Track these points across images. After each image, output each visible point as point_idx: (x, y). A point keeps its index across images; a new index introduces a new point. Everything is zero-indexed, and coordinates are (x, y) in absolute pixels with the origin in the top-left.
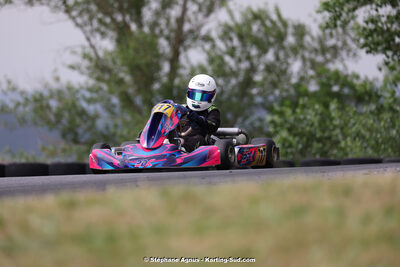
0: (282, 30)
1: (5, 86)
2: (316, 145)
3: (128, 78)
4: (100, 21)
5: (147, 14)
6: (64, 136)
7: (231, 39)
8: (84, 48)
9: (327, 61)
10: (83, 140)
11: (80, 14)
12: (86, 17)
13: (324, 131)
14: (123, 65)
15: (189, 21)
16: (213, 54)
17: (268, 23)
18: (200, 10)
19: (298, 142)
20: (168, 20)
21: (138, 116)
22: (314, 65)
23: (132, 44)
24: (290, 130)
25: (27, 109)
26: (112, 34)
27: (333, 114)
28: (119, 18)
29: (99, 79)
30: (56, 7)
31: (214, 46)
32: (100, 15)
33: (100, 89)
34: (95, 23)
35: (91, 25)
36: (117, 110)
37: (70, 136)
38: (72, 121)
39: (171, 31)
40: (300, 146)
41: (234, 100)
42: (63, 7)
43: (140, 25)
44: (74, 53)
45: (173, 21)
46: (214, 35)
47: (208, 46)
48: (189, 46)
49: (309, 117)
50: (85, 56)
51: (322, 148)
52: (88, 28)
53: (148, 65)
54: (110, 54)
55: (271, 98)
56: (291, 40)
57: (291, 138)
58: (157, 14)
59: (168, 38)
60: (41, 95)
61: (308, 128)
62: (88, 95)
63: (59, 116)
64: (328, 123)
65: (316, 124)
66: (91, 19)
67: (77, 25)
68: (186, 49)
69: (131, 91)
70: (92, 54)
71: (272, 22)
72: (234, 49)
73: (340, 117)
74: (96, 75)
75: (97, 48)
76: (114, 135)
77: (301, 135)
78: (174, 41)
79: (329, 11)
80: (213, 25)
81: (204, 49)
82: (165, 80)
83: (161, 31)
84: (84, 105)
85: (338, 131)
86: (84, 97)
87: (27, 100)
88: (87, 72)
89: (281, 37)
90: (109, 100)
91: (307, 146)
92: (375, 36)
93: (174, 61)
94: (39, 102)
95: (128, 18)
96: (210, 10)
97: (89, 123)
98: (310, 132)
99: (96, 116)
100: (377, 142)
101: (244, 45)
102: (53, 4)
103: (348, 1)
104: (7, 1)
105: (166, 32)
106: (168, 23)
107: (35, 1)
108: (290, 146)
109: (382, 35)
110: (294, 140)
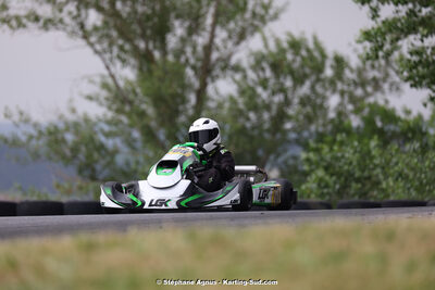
0: (320, 60)
1: (16, 118)
2: (355, 186)
3: (150, 111)
4: (121, 48)
5: (172, 41)
6: (80, 171)
7: (263, 69)
8: (103, 76)
9: (367, 95)
10: (101, 177)
11: (99, 41)
12: (105, 45)
13: (363, 171)
14: (147, 95)
15: (218, 49)
16: (245, 86)
18: (230, 37)
19: (335, 183)
20: (194, 47)
22: (353, 100)
23: (158, 73)
24: (326, 169)
25: (41, 143)
26: (133, 61)
27: (374, 153)
28: (142, 45)
29: (119, 111)
30: (73, 33)
31: (245, 77)
32: (120, 42)
33: (121, 122)
34: (115, 50)
35: (111, 52)
36: (139, 145)
37: (87, 173)
38: (89, 156)
39: (198, 60)
40: (337, 186)
41: (267, 136)
42: (81, 33)
43: (164, 53)
44: (91, 82)
45: (200, 49)
46: (245, 64)
47: (238, 77)
48: (217, 76)
49: (347, 155)
50: (105, 86)
51: (360, 189)
52: (107, 56)
53: (174, 96)
54: (132, 83)
55: (306, 134)
56: (329, 72)
57: (328, 178)
58: (183, 40)
59: (194, 68)
60: (56, 127)
61: (346, 167)
62: (106, 128)
63: (75, 150)
64: (368, 162)
65: (355, 163)
67: (96, 52)
68: (213, 81)
69: (153, 124)
71: (308, 50)
72: (266, 80)
73: (381, 155)
74: (115, 107)
75: (117, 77)
76: (135, 171)
77: (339, 175)
78: (200, 72)
79: (371, 41)
81: (235, 81)
82: (191, 112)
83: (187, 60)
84: (102, 139)
85: (378, 170)
86: (102, 131)
87: (40, 133)
88: (104, 102)
89: (319, 69)
90: (130, 134)
91: (345, 187)
92: (420, 68)
93: (201, 94)
94: (54, 135)
95: (151, 46)
96: (242, 36)
97: (108, 159)
98: (348, 171)
99: (116, 152)
100: (421, 183)
101: (277, 76)
102: (69, 29)
103: (390, 31)
104: (21, 25)
105: (192, 61)
106: (194, 52)
107: (50, 26)
108: (327, 186)
109: (428, 67)
110: (330, 180)
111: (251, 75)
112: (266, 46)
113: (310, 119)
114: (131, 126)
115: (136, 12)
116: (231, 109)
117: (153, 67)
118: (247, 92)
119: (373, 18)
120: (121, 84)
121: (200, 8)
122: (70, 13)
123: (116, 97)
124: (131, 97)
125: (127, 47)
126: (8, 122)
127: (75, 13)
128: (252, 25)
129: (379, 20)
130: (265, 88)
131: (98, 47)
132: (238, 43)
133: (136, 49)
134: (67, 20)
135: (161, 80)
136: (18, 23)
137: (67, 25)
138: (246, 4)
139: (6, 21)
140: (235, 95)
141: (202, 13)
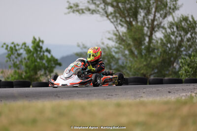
0: (194, 25)
3: (132, 43)
4: (121, 21)
5: (140, 18)
7: (173, 28)
8: (114, 31)
10: (113, 68)
11: (113, 18)
12: (115, 19)
14: (130, 38)
15: (157, 20)
16: (166, 34)
17: (188, 22)
18: (161, 16)
20: (148, 20)
21: (136, 59)
23: (133, 30)
24: (188, 65)
26: (125, 25)
28: (128, 19)
29: (120, 44)
30: (103, 15)
31: (166, 31)
32: (121, 18)
33: (121, 48)
34: (119, 21)
35: (117, 22)
36: (127, 56)
38: (109, 61)
39: (149, 25)
40: (192, 72)
41: (175, 52)
42: (106, 15)
43: (137, 22)
44: (109, 33)
45: (150, 21)
46: (166, 26)
47: (164, 31)
48: (157, 31)
50: (115, 35)
52: (115, 23)
53: (139, 38)
54: (125, 33)
57: (189, 69)
58: (144, 17)
59: (148, 28)
61: (196, 65)
62: (116, 50)
66: (117, 19)
67: (112, 22)
68: (155, 32)
69: (134, 49)
70: (117, 34)
71: (190, 21)
72: (174, 32)
74: (118, 42)
75: (119, 31)
76: (126, 66)
77: (193, 68)
78: (150, 29)
80: (166, 22)
81: (162, 32)
82: (147, 44)
83: (145, 24)
84: (114, 54)
86: (114, 51)
88: (115, 41)
90: (124, 52)
91: (195, 72)
93: (150, 37)
95: (132, 19)
96: (165, 17)
97: (116, 61)
99: (118, 59)
102: (101, 14)
104: (83, 12)
105: (147, 25)
106: (148, 22)
107: (94, 12)
108: (188, 72)
110: (190, 70)
111: (169, 30)
112: (174, 19)
113: (190, 47)
114: (125, 49)
115: (125, 7)
116: (161, 43)
117: (132, 27)
118: (167, 37)
120: (121, 34)
121: (150, 6)
122: (102, 8)
123: (119, 38)
124: (124, 38)
125: (123, 20)
126: (79, 48)
127: (104, 8)
128: (169, 12)
130: (173, 35)
131: (112, 20)
132: (164, 19)
133: (126, 21)
134: (101, 10)
135: (135, 32)
137: (100, 12)
138: (167, 4)
139: (78, 11)
140: (163, 38)
141: (151, 7)
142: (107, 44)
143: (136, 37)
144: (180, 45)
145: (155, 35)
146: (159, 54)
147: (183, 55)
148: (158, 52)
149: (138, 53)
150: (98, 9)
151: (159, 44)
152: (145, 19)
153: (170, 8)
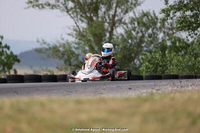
0: (156, 20)
1: (41, 40)
2: (159, 68)
3: (92, 39)
4: (81, 16)
5: (101, 13)
6: (65, 62)
7: (134, 24)
8: (74, 26)
9: (174, 33)
10: (73, 64)
11: (73, 13)
12: (75, 14)
13: (162, 62)
14: (90, 34)
15: (117, 15)
16: (127, 29)
17: (150, 17)
18: (122, 12)
19: (152, 67)
20: (109, 15)
22: (168, 35)
23: (94, 26)
24: (149, 62)
25: (51, 51)
26: (86, 21)
27: (167, 55)
28: (89, 15)
29: (80, 39)
30: (63, 10)
31: (127, 27)
32: (81, 13)
33: (82, 43)
34: (79, 16)
35: (77, 17)
37: (67, 63)
38: (69, 56)
39: (110, 20)
40: (153, 69)
42: (66, 10)
43: (98, 17)
44: (69, 28)
45: (111, 16)
46: (127, 21)
47: (125, 26)
48: (117, 26)
49: (157, 57)
50: (75, 30)
51: (162, 69)
52: (76, 19)
53: (100, 34)
54: (85, 29)
56: (159, 25)
57: (149, 65)
58: (105, 13)
59: (108, 23)
60: (56, 46)
61: (156, 61)
62: (76, 46)
63: (63, 54)
64: (165, 59)
65: (160, 59)
66: (77, 15)
67: (72, 17)
68: (116, 28)
70: (78, 30)
71: (151, 17)
72: (135, 27)
73: (170, 56)
74: (78, 38)
75: (80, 27)
77: (154, 64)
78: (111, 24)
79: (165, 13)
82: (107, 40)
83: (106, 20)
84: (74, 50)
85: (169, 62)
86: (74, 47)
87: (50, 48)
88: (75, 36)
89: (155, 24)
90: (84, 48)
91: (156, 69)
93: (111, 33)
94: (55, 49)
95: (92, 15)
96: (127, 12)
97: (76, 57)
99: (78, 55)
100: (183, 67)
101: (139, 26)
102: (61, 9)
103: (172, 9)
104: (43, 7)
105: (108, 21)
106: (109, 17)
107: (54, 7)
108: (149, 68)
109: (187, 23)
110: (151, 66)
111: (130, 26)
112: (135, 15)
113: (152, 42)
114: (85, 45)
115: (86, 2)
116: (121, 39)
117: (93, 23)
119: (166, 4)
120: (81, 29)
122: (62, 3)
123: (79, 34)
124: (85, 34)
125: (84, 15)
126: (38, 43)
127: (64, 3)
128: (131, 7)
129: (168, 5)
130: (134, 30)
131: (72, 15)
132: (125, 14)
133: (87, 16)
134: (61, 5)
135: (96, 28)
136: (42, 6)
137: (61, 7)
139: (38, 6)
140: (124, 33)
141: (112, 2)
142: (67, 40)
143: (96, 32)
144: (141, 41)
145: (116, 31)
146: (120, 50)
147: (144, 51)
148: (119, 48)
149: (98, 49)
150: (59, 4)
151: (119, 40)
152: (106, 14)
153: (132, 4)
